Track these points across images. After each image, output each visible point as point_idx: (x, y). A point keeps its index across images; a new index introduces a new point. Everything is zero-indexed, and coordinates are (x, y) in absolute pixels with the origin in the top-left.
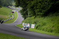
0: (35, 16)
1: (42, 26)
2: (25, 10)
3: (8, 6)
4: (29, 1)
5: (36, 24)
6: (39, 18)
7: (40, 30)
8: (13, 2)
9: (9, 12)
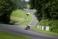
0: (49, 19)
1: (57, 28)
2: (40, 13)
3: (23, 8)
4: (43, 4)
5: (50, 26)
6: (54, 20)
7: (55, 32)
8: (28, 4)
9: (24, 15)
